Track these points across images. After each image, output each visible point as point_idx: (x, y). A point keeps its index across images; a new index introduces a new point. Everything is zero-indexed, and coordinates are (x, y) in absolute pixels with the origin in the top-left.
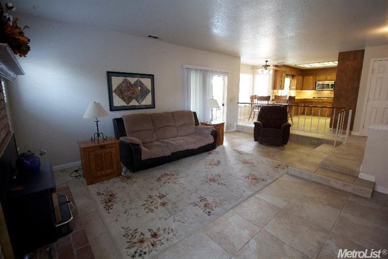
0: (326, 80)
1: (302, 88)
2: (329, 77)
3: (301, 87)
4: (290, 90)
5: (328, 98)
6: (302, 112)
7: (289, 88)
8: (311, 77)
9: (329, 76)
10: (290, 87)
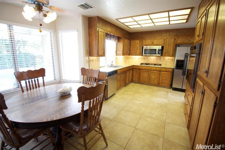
0: (153, 44)
1: (130, 53)
2: (155, 42)
3: (128, 52)
4: (117, 55)
5: (155, 65)
6: (131, 80)
7: (115, 54)
8: (138, 41)
9: (155, 40)
10: (116, 52)
